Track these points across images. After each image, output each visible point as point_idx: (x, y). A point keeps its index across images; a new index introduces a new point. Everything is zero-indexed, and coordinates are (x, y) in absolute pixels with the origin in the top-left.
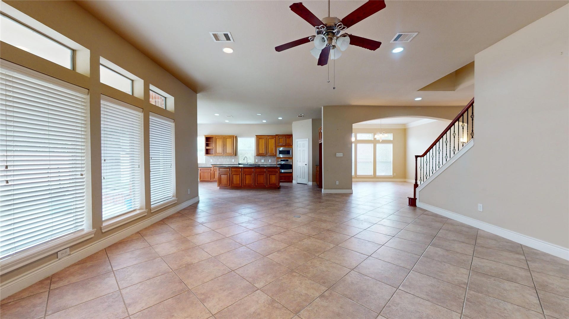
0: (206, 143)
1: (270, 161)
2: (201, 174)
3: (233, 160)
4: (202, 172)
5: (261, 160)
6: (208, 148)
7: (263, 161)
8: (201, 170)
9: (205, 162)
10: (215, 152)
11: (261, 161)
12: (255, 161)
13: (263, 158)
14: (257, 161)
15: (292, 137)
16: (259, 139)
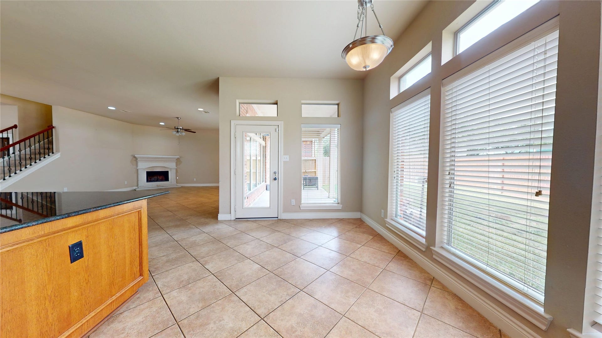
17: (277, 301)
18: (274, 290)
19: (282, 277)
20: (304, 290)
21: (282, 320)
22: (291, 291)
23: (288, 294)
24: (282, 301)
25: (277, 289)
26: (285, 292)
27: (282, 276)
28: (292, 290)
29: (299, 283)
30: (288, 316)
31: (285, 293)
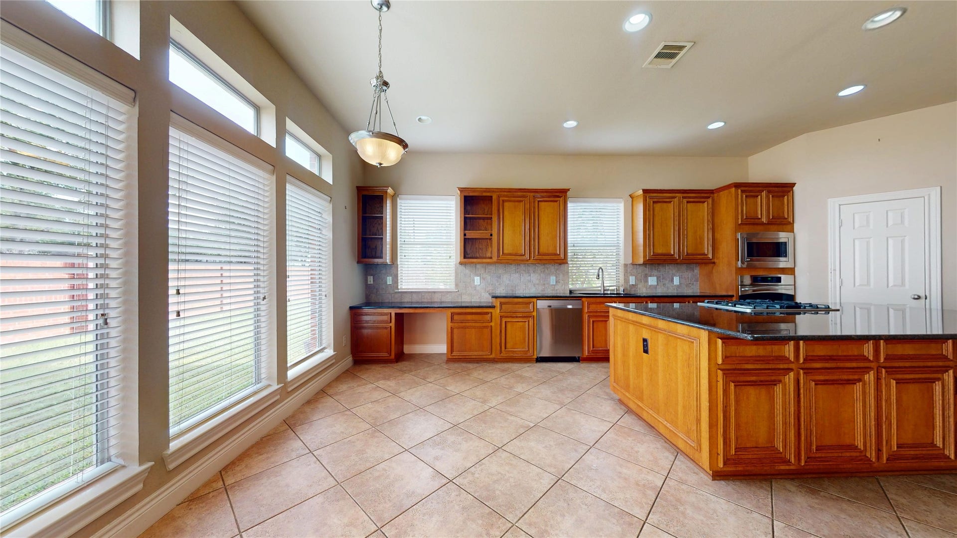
0: (465, 218)
1: (676, 281)
2: (455, 331)
3: (553, 280)
4: (456, 325)
5: (646, 276)
6: (471, 234)
7: (652, 281)
8: (456, 317)
9: (457, 285)
10: (499, 250)
11: (647, 281)
12: (626, 280)
13: (655, 272)
14: (632, 280)
15: (791, 192)
16: (654, 202)
17: (487, 465)
18: (495, 481)
19: (488, 510)
20: (445, 481)
21: (478, 447)
22: (468, 479)
23: (473, 474)
24: (481, 465)
25: (491, 483)
26: (478, 478)
27: (487, 512)
28: (466, 481)
29: (453, 494)
30: (471, 450)
31: (476, 475)
